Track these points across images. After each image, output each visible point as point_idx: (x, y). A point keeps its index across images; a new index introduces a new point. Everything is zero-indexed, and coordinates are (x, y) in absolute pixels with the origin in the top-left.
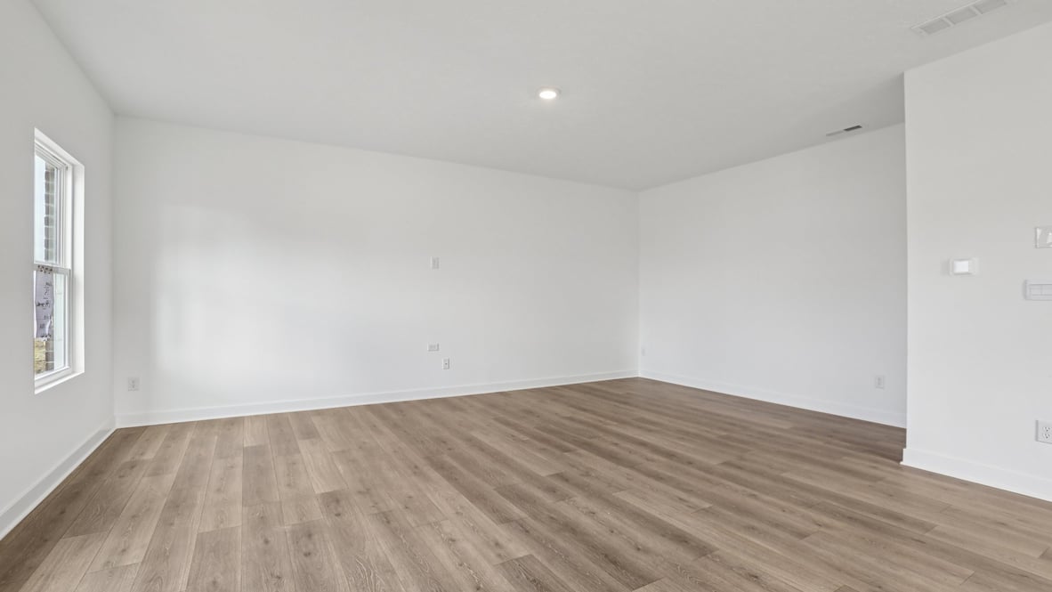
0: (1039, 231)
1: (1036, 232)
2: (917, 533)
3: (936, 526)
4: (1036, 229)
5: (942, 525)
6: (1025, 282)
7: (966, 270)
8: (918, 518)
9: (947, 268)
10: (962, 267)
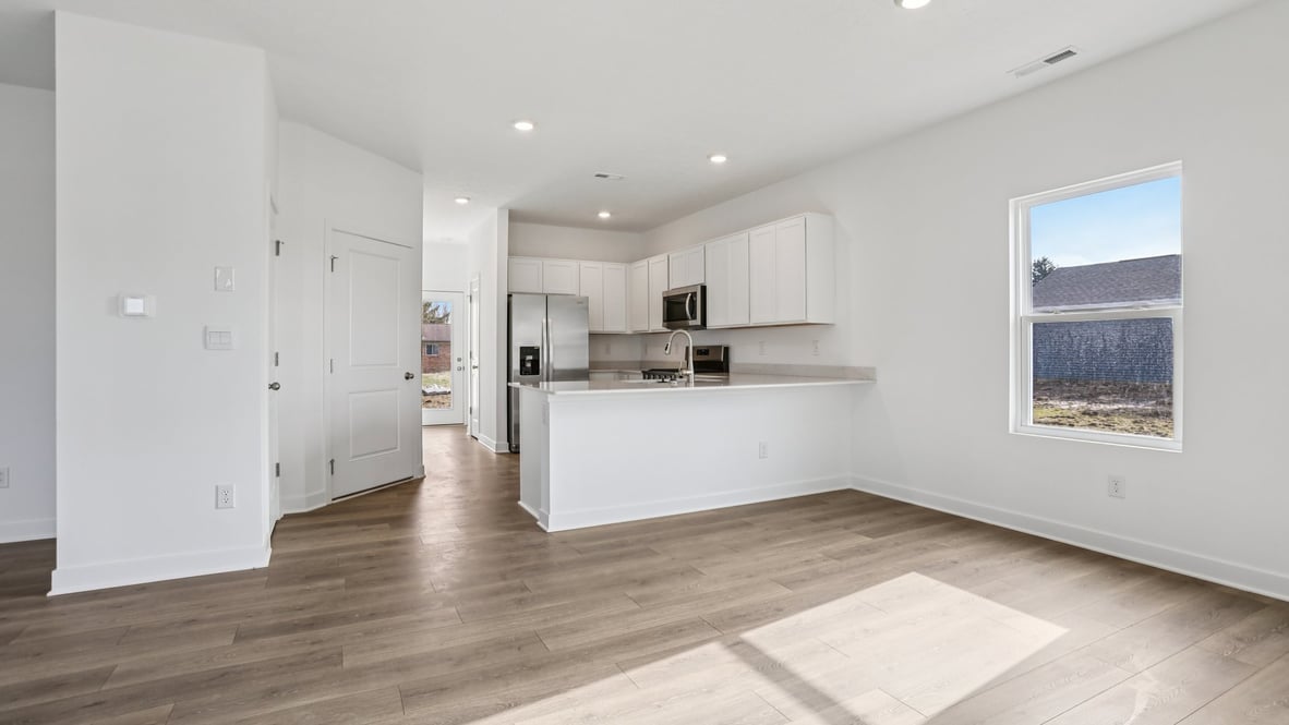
0: (218, 271)
1: (216, 273)
2: (89, 693)
3: (116, 666)
4: (216, 268)
5: (123, 662)
6: (206, 328)
7: (140, 310)
8: (87, 668)
9: (116, 305)
10: (134, 306)
